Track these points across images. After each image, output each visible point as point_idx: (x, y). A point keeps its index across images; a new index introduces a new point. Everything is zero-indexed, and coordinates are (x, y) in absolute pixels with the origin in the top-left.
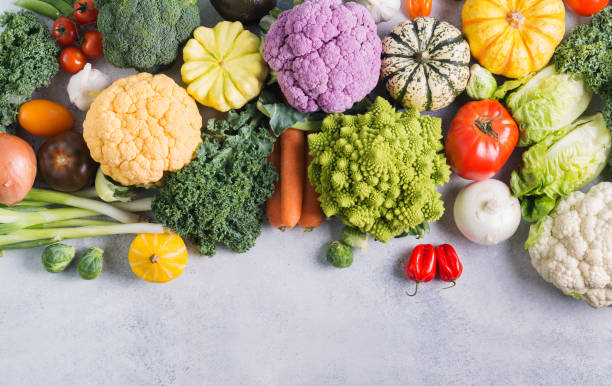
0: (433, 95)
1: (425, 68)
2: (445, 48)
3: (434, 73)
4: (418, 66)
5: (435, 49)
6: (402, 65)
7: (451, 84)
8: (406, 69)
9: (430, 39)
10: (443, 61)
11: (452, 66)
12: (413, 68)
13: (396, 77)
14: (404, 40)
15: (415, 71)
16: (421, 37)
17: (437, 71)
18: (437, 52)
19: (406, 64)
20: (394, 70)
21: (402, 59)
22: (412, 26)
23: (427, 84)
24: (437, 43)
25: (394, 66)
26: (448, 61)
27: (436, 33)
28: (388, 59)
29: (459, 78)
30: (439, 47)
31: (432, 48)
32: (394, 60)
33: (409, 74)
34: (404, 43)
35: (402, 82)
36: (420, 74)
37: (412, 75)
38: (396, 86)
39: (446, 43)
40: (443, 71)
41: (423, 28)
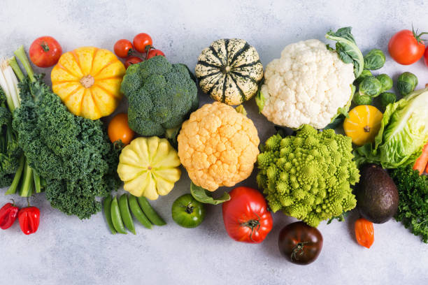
0: (244, 92)
1: (231, 76)
2: (239, 58)
3: (239, 77)
4: (226, 77)
5: (233, 61)
6: (215, 80)
7: (253, 80)
8: (220, 82)
9: (227, 55)
10: (242, 67)
11: (249, 68)
12: (223, 79)
13: (214, 90)
14: (210, 63)
15: (226, 81)
16: (220, 57)
17: (240, 75)
18: (235, 62)
19: (218, 78)
20: (211, 85)
21: (213, 76)
22: (211, 52)
23: (237, 87)
24: (232, 56)
25: (210, 83)
26: (245, 65)
27: (229, 50)
28: (205, 80)
29: (257, 73)
30: (235, 58)
31: (230, 60)
32: (209, 79)
33: (222, 84)
34: (210, 65)
35: (220, 92)
36: (230, 81)
37: (224, 84)
38: (217, 95)
39: (239, 54)
40: (244, 73)
41: (220, 50)
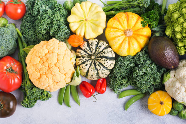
0: (89, 74)
2: (104, 59)
3: (94, 66)
6: (84, 56)
9: (100, 52)
11: (102, 67)
14: (90, 47)
15: (87, 61)
17: (95, 66)
18: (100, 58)
21: (85, 53)
23: (89, 69)
24: (102, 55)
25: (81, 54)
26: (102, 65)
27: (104, 51)
30: (102, 57)
31: (99, 55)
32: (82, 52)
33: (84, 60)
35: (80, 62)
36: (89, 63)
37: (85, 61)
39: (105, 57)
40: (97, 67)
41: (100, 47)
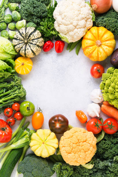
0: (34, 51)
1: (28, 44)
2: (31, 36)
4: (26, 45)
6: (21, 46)
7: (38, 46)
10: (32, 40)
11: (36, 40)
13: (21, 51)
14: (18, 39)
15: (26, 47)
16: (23, 36)
17: (32, 44)
18: (30, 38)
19: (22, 46)
20: (19, 49)
21: (20, 45)
23: (31, 49)
24: (28, 35)
25: (19, 48)
26: (34, 39)
27: (27, 32)
29: (40, 43)
31: (27, 37)
32: (18, 46)
33: (24, 48)
35: (24, 52)
36: (28, 47)
37: (25, 48)
38: (22, 53)
39: (31, 34)
40: (34, 43)
41: (22, 33)
